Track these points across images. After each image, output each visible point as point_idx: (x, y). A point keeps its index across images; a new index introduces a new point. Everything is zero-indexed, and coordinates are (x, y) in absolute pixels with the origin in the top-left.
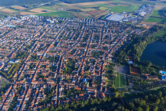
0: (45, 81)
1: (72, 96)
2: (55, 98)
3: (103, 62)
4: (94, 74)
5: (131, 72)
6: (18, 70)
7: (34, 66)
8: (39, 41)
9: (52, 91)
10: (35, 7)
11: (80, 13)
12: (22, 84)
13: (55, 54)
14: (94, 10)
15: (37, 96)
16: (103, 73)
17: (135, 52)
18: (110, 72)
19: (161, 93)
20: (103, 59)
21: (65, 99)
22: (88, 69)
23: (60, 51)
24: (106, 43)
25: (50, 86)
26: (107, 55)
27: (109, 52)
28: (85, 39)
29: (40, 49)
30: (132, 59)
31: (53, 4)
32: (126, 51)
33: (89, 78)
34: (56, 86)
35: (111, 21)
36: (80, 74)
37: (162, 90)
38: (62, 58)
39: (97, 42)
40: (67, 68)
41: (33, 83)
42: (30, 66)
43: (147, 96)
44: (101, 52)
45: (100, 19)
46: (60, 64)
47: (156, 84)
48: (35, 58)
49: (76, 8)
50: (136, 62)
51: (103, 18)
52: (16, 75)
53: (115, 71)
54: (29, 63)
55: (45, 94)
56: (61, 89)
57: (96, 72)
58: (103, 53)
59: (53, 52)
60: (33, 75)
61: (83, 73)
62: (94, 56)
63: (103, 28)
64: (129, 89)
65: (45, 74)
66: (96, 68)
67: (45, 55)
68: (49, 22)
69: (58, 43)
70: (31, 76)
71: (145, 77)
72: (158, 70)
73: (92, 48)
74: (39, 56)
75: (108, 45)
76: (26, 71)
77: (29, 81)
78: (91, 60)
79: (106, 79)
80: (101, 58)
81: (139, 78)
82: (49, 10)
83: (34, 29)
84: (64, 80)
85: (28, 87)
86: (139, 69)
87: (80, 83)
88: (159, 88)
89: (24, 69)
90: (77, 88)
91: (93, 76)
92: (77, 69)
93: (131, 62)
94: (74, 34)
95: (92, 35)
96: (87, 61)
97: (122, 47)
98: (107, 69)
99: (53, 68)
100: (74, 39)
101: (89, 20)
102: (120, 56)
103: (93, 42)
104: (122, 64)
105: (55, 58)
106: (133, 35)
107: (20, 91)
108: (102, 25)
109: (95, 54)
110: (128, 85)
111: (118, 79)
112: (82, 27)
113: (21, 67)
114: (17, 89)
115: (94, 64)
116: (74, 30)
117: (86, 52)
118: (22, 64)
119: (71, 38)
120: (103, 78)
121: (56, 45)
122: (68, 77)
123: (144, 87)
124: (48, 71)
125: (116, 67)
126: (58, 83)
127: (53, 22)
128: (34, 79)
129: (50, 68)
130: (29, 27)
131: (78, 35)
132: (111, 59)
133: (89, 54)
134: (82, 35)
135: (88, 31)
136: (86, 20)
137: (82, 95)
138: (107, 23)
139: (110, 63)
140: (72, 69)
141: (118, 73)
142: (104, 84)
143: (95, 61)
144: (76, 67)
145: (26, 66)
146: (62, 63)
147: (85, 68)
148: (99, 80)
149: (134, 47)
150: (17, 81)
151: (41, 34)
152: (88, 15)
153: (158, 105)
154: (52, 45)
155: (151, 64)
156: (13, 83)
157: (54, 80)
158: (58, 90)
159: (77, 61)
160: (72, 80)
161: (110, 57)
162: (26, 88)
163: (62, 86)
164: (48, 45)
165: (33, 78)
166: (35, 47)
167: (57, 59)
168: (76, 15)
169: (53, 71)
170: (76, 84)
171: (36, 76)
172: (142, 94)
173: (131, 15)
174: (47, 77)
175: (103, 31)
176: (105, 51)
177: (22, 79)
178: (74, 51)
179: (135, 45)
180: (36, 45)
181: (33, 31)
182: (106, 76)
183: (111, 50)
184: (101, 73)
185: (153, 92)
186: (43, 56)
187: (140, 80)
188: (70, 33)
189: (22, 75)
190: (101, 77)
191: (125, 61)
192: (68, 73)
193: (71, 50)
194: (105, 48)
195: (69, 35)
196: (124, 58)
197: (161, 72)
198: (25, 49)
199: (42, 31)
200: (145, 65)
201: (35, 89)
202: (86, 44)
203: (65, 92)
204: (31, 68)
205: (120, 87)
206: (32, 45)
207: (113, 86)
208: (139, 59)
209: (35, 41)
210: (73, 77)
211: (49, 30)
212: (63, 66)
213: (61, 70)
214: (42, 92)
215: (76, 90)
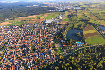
0: (21, 59)
1: (38, 63)
2: (30, 67)
3: (49, 43)
4: (46, 50)
5: (64, 45)
6: (3, 57)
7: (12, 53)
8: (12, 39)
9: (27, 63)
11: (31, 21)
12: (8, 64)
13: (23, 44)
14: (37, 19)
15: (19, 68)
16: (51, 49)
17: (63, 36)
18: (54, 47)
19: (79, 52)
20: (49, 42)
21: (35, 66)
22: (43, 48)
23: (25, 42)
24: (48, 34)
25: (25, 61)
26: (50, 40)
27: (51, 38)
28: (37, 34)
29: (13, 43)
30: (62, 39)
31: (14, 19)
32: (59, 36)
33: (45, 52)
34: (28, 61)
35: (47, 23)
36: (39, 52)
37: (79, 50)
38: (27, 45)
39: (43, 34)
40: (31, 50)
41: (14, 62)
42: (10, 53)
43: (74, 55)
44: (47, 39)
45: (41, 23)
46: (27, 49)
47: (76, 48)
48: (12, 48)
49: (28, 19)
50: (65, 40)
51: (43, 22)
52: (2, 60)
53: (56, 47)
54: (9, 52)
55: (23, 66)
57: (47, 49)
58: (48, 39)
59: (21, 43)
60: (13, 58)
61: (41, 50)
62: (44, 41)
63: (44, 27)
64: (65, 53)
65: (20, 56)
66: (47, 47)
67: (17, 46)
68: (15, 28)
69: (22, 38)
70: (12, 58)
71: (70, 46)
72: (75, 42)
73: (42, 37)
74: (14, 47)
75: (49, 35)
76: (8, 56)
77: (12, 62)
78: (43, 43)
79: (53, 51)
80: (48, 42)
81: (68, 47)
82: (13, 22)
83: (6, 33)
84: (31, 57)
85: (12, 65)
86: (67, 43)
87: (40, 56)
88: (77, 50)
89: (7, 56)
90: (39, 59)
91: (46, 51)
93: (62, 41)
94: (30, 32)
95: (40, 31)
96: (41, 45)
97: (56, 35)
98: (52, 46)
100: (31, 34)
101: (36, 24)
102: (57, 39)
103: (41, 34)
104: (58, 42)
106: (60, 28)
107: (8, 68)
108: (44, 26)
110: (64, 51)
111: (59, 50)
112: (33, 28)
113: (4, 55)
114: (5, 67)
115: (45, 45)
116: (29, 30)
117: (39, 40)
118: (4, 53)
119: (29, 34)
120: (51, 51)
122: (33, 54)
123: (71, 51)
124: (21, 54)
125: (56, 44)
126: (29, 59)
127: (17, 28)
128: (15, 60)
129: (22, 52)
130: (3, 32)
131: (32, 33)
132: (52, 41)
133: (41, 41)
134: (35, 32)
135: (37, 30)
136: (35, 24)
137: (43, 62)
138: (46, 25)
139: (53, 43)
140: (34, 50)
141: (58, 47)
142: (53, 53)
143: (45, 44)
144: (36, 48)
145: (7, 54)
146: (28, 48)
147: (41, 48)
148: (50, 52)
149: (61, 34)
150: (4, 63)
151: (12, 35)
152: (35, 22)
153: (79, 57)
154: (20, 40)
155: (71, 40)
156: (2, 65)
157: (26, 58)
158: (30, 62)
159: (36, 45)
160: (36, 55)
161: (52, 40)
162: (11, 66)
163: (32, 60)
164: (18, 40)
165: (13, 59)
166: (10, 43)
167: (25, 46)
168: (28, 23)
169: (24, 53)
170: (39, 57)
171: (15, 58)
172: (71, 54)
173: (56, 19)
174: (22, 57)
175: (45, 28)
176: (49, 38)
177: (7, 62)
178: (33, 41)
179: (62, 33)
181: (6, 34)
182: (53, 50)
183: (51, 37)
184: (50, 49)
185: (76, 52)
187: (69, 48)
188: (28, 32)
189: (6, 59)
191: (59, 41)
192: (33, 52)
193: (31, 40)
194: (48, 36)
195: (28, 33)
196: (58, 39)
197: (76, 42)
198: (4, 45)
199: (11, 33)
200: (69, 41)
201: (17, 65)
202: (38, 36)
203: (34, 62)
204: (11, 54)
205: (60, 54)
206: (8, 42)
207: (57, 54)
208: (65, 39)
209: (9, 40)
210: (36, 54)
211: (16, 32)
212: (29, 50)
213: (28, 51)
214: (21, 66)
215: (40, 60)
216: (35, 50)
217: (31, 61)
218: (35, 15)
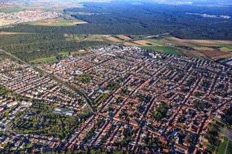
0: (128, 120)
1: (154, 148)
2: (133, 144)
3: (207, 118)
4: (189, 130)
6: (104, 101)
7: (122, 101)
8: (134, 75)
9: (132, 134)
10: (141, 38)
11: (192, 51)
12: (104, 117)
13: (147, 93)
14: (212, 49)
15: (115, 135)
16: (203, 132)
18: (214, 133)
20: (208, 114)
21: (144, 149)
22: (183, 121)
23: (154, 91)
24: (219, 94)
25: (132, 127)
26: (215, 110)
27: (219, 107)
28: (190, 83)
29: (133, 84)
31: (161, 37)
33: (182, 132)
34: (138, 130)
36: (170, 125)
38: (154, 99)
39: (205, 90)
40: (156, 113)
41: (114, 118)
42: (117, 100)
44: (207, 103)
45: (217, 62)
46: (149, 106)
48: (125, 92)
49: (187, 45)
51: (221, 62)
52: (101, 105)
53: (221, 135)
54: (117, 96)
55: (124, 134)
56: (143, 135)
57: (193, 127)
58: (210, 106)
59: (145, 90)
60: (118, 110)
61: (175, 124)
62: (196, 107)
63: (219, 74)
65: (130, 113)
66: (195, 122)
67: (136, 92)
68: (151, 57)
69: (154, 81)
70: (115, 111)
73: (196, 96)
74: (129, 92)
75: (220, 98)
76: (111, 104)
77: (112, 115)
78: (190, 110)
79: (206, 141)
80: (205, 112)
83: (133, 61)
84: (149, 126)
85: (109, 121)
87: (167, 135)
89: (111, 102)
90: (162, 139)
91: (188, 132)
92: (169, 117)
94: (176, 74)
95: (199, 81)
96: (184, 111)
98: (211, 128)
99: (141, 109)
100: (175, 80)
101: (200, 61)
103: (200, 88)
105: (147, 98)
107: (100, 123)
108: (218, 70)
109: (198, 105)
111: (224, 147)
112: (189, 68)
113: (108, 98)
114: (98, 120)
115: (193, 116)
116: (177, 70)
117: (187, 99)
118: (110, 96)
119: (172, 78)
120: (200, 138)
121: (151, 83)
122: (155, 124)
124: (134, 110)
125: (225, 129)
126: (141, 127)
127: (156, 57)
128: (117, 115)
129: (138, 107)
130: (129, 58)
131: (181, 77)
132: (219, 117)
133: (189, 103)
134: (186, 78)
135: (196, 74)
136: (197, 60)
137: (167, 151)
138: (226, 69)
139: (217, 122)
140: (163, 115)
141: (225, 139)
142: (201, 146)
143: (195, 114)
144: (168, 114)
145: (113, 98)
146: (152, 105)
147: (179, 119)
148: (195, 139)
150: (100, 111)
151: (139, 68)
152: (201, 54)
154: (147, 82)
156: (95, 113)
157: (138, 122)
158: (140, 135)
159: (171, 107)
160: (159, 128)
161: (219, 114)
162: (106, 122)
163: (145, 132)
164: (143, 82)
165: (116, 113)
166: (128, 81)
167: (148, 99)
168: (185, 53)
169: (140, 111)
170: (163, 135)
171: (120, 112)
174: (132, 116)
175: (217, 77)
176: (214, 105)
177: (105, 112)
178: (171, 94)
180: (130, 79)
181: (131, 63)
182: (206, 137)
183: (222, 105)
184: (200, 131)
186: (133, 92)
188: (172, 72)
189: (106, 107)
190: (198, 136)
192: (156, 118)
193: (168, 93)
194: (215, 100)
195: (170, 75)
198: (118, 81)
199: (140, 65)
201: (115, 126)
202: (188, 90)
203: (147, 140)
204: (118, 102)
206: (126, 78)
209: (129, 75)
210: (161, 126)
211: (149, 65)
212: (153, 109)
213: (149, 112)
214: (121, 132)
215: (160, 143)
216: (163, 117)
217: (143, 133)
218: (213, 38)
